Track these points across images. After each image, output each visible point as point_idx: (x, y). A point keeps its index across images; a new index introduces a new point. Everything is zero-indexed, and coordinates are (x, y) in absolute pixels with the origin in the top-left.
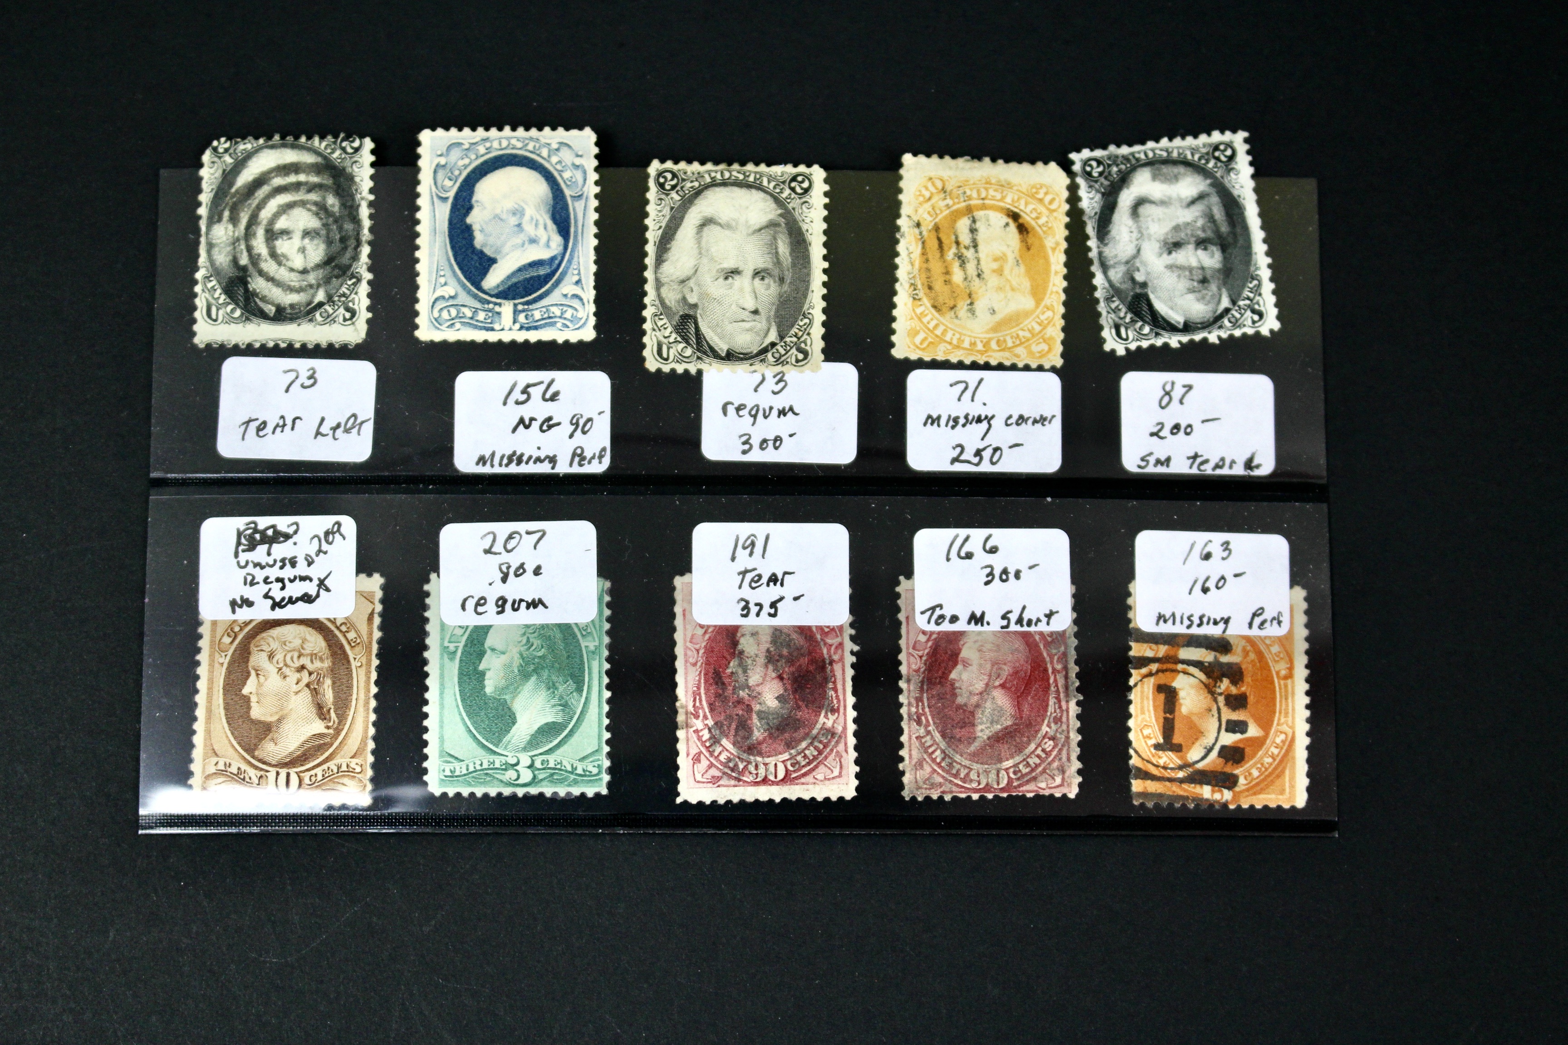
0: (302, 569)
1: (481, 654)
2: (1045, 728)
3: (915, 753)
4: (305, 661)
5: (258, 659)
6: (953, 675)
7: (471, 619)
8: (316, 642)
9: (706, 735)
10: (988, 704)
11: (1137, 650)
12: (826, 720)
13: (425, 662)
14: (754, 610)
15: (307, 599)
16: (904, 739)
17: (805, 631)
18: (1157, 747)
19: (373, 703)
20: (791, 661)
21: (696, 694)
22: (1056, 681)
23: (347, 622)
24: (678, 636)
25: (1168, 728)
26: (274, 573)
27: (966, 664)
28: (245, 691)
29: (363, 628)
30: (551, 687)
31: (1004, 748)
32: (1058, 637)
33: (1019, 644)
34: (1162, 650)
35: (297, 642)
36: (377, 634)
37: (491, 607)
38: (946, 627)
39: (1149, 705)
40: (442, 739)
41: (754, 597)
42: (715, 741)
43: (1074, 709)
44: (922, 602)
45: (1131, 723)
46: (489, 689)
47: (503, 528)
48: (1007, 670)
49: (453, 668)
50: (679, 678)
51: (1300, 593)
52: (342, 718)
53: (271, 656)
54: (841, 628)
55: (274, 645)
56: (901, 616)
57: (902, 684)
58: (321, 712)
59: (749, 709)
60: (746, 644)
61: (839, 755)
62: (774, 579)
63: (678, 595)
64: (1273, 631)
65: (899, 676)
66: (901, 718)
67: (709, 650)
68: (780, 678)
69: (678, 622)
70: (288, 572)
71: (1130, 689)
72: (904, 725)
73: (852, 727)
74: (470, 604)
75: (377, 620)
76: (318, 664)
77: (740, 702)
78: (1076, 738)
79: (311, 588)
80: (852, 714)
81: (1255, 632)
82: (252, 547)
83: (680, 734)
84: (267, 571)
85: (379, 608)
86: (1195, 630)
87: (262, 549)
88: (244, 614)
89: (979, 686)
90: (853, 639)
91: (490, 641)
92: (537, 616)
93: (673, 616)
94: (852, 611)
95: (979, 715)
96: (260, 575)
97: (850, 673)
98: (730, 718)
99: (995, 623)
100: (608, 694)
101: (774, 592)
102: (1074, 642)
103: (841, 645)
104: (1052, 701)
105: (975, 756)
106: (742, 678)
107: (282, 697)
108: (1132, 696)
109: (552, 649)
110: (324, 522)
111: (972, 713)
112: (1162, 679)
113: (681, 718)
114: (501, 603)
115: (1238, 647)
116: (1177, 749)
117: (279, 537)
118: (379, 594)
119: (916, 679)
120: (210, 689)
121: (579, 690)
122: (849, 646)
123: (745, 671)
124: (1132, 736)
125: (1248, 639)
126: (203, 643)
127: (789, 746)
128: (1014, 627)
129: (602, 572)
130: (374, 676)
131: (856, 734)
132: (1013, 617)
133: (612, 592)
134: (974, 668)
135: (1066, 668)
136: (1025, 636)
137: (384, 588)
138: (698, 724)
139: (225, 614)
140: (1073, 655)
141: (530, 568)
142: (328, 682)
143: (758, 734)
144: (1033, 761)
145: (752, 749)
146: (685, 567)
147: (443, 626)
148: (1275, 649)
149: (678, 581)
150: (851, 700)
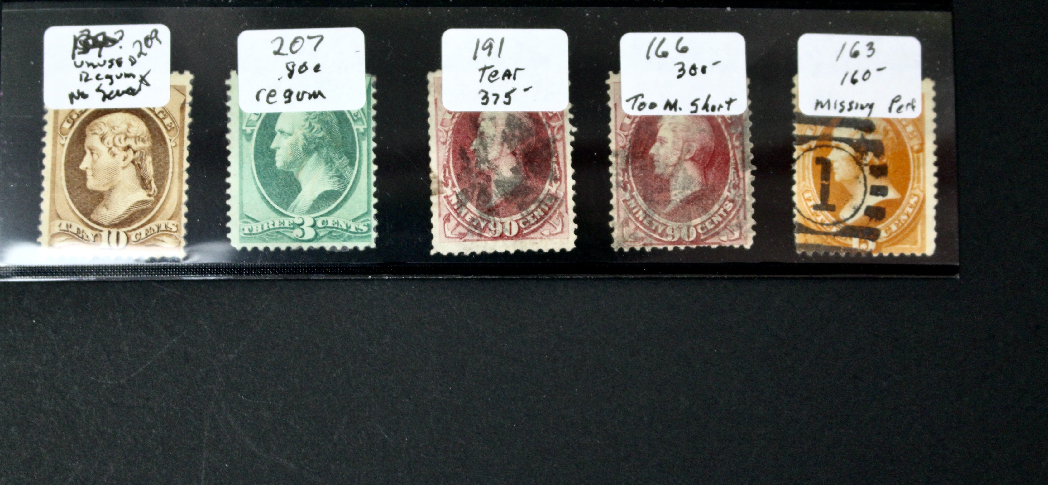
0: (127, 68)
1: (273, 136)
2: (726, 193)
3: (622, 214)
4: (131, 142)
5: (92, 140)
6: (652, 151)
7: (264, 108)
8: (139, 127)
9: (454, 200)
10: (681, 174)
11: (799, 130)
12: (550, 187)
13: (227, 143)
14: (492, 99)
15: (131, 92)
16: (613, 202)
17: (533, 116)
18: (816, 207)
19: (186, 176)
20: (522, 140)
21: (446, 167)
22: (735, 154)
23: (165, 112)
24: (431, 121)
25: (824, 192)
26: (104, 71)
27: (663, 142)
28: (82, 166)
29: (176, 114)
30: (329, 162)
31: (693, 209)
32: (735, 121)
33: (705, 125)
34: (820, 130)
35: (124, 127)
36: (188, 120)
37: (280, 98)
38: (647, 112)
39: (810, 174)
40: (241, 204)
41: (492, 88)
42: (461, 204)
43: (749, 177)
44: (627, 91)
45: (795, 188)
46: (279, 163)
47: (289, 34)
48: (695, 147)
49: (250, 147)
50: (432, 154)
51: (930, 84)
52: (161, 188)
53: (103, 139)
54: (562, 114)
55: (105, 130)
56: (611, 104)
57: (611, 158)
58: (144, 183)
59: (489, 179)
60: (486, 127)
61: (561, 216)
62: (507, 74)
63: (431, 88)
64: (908, 114)
65: (609, 152)
66: (610, 185)
67: (456, 131)
68: (514, 154)
69: (431, 109)
70: (115, 71)
71: (793, 161)
72: (613, 191)
73: (571, 193)
74: (263, 96)
75: (188, 109)
76: (141, 145)
77: (481, 173)
78: (751, 200)
79: (134, 83)
80: (571, 182)
81: (894, 115)
82: (86, 50)
83: (433, 199)
84: (99, 70)
85: (189, 99)
86: (846, 114)
87: (94, 52)
88: (80, 104)
89: (673, 159)
90: (572, 122)
91: (280, 125)
92: (317, 106)
93: (427, 104)
94: (571, 99)
95: (673, 182)
96: (93, 73)
97: (570, 149)
98: (473, 186)
99: (685, 109)
100: (375, 167)
101: (508, 84)
102: (749, 124)
103: (562, 127)
104: (731, 171)
105: (670, 216)
106: (482, 153)
107: (112, 171)
108: (796, 167)
109: (329, 131)
110: (144, 30)
111: (668, 181)
112: (820, 153)
113: (433, 186)
114: (288, 95)
115: (880, 126)
116: (832, 209)
117: (108, 42)
118: (189, 88)
119: (623, 154)
120: (54, 165)
121: (352, 164)
122: (569, 128)
123: (485, 148)
124: (795, 199)
125: (888, 121)
126: (48, 128)
127: (521, 208)
128: (701, 112)
129: (370, 69)
130: (186, 154)
131: (575, 199)
132: (701, 104)
133: (377, 85)
134: (669, 145)
135: (742, 145)
136: (710, 119)
137: (193, 83)
138: (448, 191)
139: (65, 105)
140: (748, 134)
141: (311, 66)
142: (149, 159)
143: (496, 199)
144: (717, 219)
145: (492, 211)
146: (436, 64)
147: (241, 114)
148: (910, 128)
149: (431, 76)
150: (571, 171)
